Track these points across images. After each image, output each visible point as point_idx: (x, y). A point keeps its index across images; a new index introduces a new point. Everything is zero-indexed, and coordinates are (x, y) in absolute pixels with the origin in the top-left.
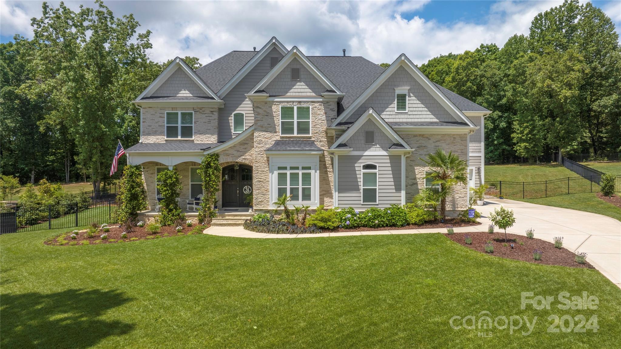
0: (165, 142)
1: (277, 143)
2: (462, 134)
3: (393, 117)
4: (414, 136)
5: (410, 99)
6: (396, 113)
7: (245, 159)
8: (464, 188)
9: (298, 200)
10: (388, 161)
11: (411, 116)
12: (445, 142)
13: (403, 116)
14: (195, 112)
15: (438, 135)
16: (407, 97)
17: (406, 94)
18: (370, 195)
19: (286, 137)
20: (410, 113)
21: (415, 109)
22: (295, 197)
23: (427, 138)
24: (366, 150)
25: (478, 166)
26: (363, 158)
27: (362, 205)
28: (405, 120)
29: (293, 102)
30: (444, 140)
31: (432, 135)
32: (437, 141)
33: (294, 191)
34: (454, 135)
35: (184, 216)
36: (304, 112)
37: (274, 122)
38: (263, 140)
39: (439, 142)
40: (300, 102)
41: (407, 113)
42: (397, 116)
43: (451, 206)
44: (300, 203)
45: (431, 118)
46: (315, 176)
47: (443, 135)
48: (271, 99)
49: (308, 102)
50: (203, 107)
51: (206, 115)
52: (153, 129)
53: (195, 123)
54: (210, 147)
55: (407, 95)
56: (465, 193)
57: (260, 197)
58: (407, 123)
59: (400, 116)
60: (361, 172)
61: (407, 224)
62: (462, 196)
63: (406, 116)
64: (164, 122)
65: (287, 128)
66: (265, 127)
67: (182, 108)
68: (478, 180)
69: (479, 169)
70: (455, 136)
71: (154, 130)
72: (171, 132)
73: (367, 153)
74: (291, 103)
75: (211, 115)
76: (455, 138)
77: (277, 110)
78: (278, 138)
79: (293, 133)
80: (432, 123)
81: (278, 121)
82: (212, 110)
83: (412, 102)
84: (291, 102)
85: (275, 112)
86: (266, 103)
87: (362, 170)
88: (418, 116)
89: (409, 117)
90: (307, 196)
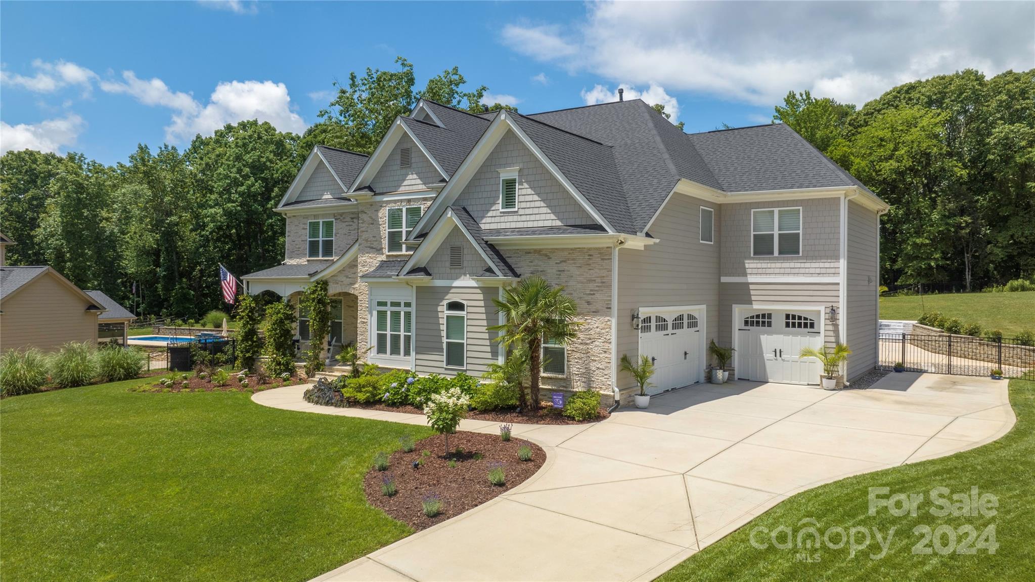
0: (306, 263)
1: (383, 264)
2: (603, 248)
3: (497, 219)
4: (526, 253)
5: (520, 187)
6: (501, 212)
7: (351, 288)
8: (605, 352)
9: (399, 354)
10: (481, 297)
11: (524, 218)
12: (575, 263)
13: (510, 218)
14: (336, 220)
15: (563, 250)
16: (517, 184)
17: (515, 180)
18: (456, 353)
19: (392, 255)
20: (521, 212)
21: (528, 205)
23: (546, 255)
24: (457, 278)
25: (830, 304)
26: (453, 290)
27: (446, 369)
28: (513, 225)
29: (401, 201)
30: (574, 259)
31: (554, 250)
32: (561, 262)
34: (590, 249)
35: (294, 367)
36: (414, 216)
37: (380, 234)
38: (368, 260)
39: (564, 264)
40: (409, 201)
41: (517, 212)
42: (502, 219)
43: (583, 384)
44: (400, 361)
45: (551, 219)
46: (414, 318)
47: (572, 249)
48: (378, 198)
49: (418, 199)
50: (343, 213)
51: (347, 223)
52: (297, 245)
53: (336, 236)
54: (317, 272)
55: (517, 181)
56: (607, 360)
57: (364, 346)
58: (513, 230)
59: (506, 219)
60: (444, 313)
62: (601, 367)
63: (515, 218)
64: (306, 236)
65: (394, 242)
66: (370, 241)
67: (323, 216)
68: (832, 333)
69: (833, 311)
70: (591, 252)
71: (297, 247)
72: (313, 249)
73: (456, 283)
74: (399, 204)
75: (351, 223)
76: (591, 255)
77: (384, 214)
78: (384, 258)
79: (401, 250)
80: (551, 229)
81: (385, 231)
82: (353, 216)
83: (523, 192)
84: (398, 201)
85: (381, 218)
86: (371, 205)
87: (446, 312)
88: (533, 218)
89: (519, 218)
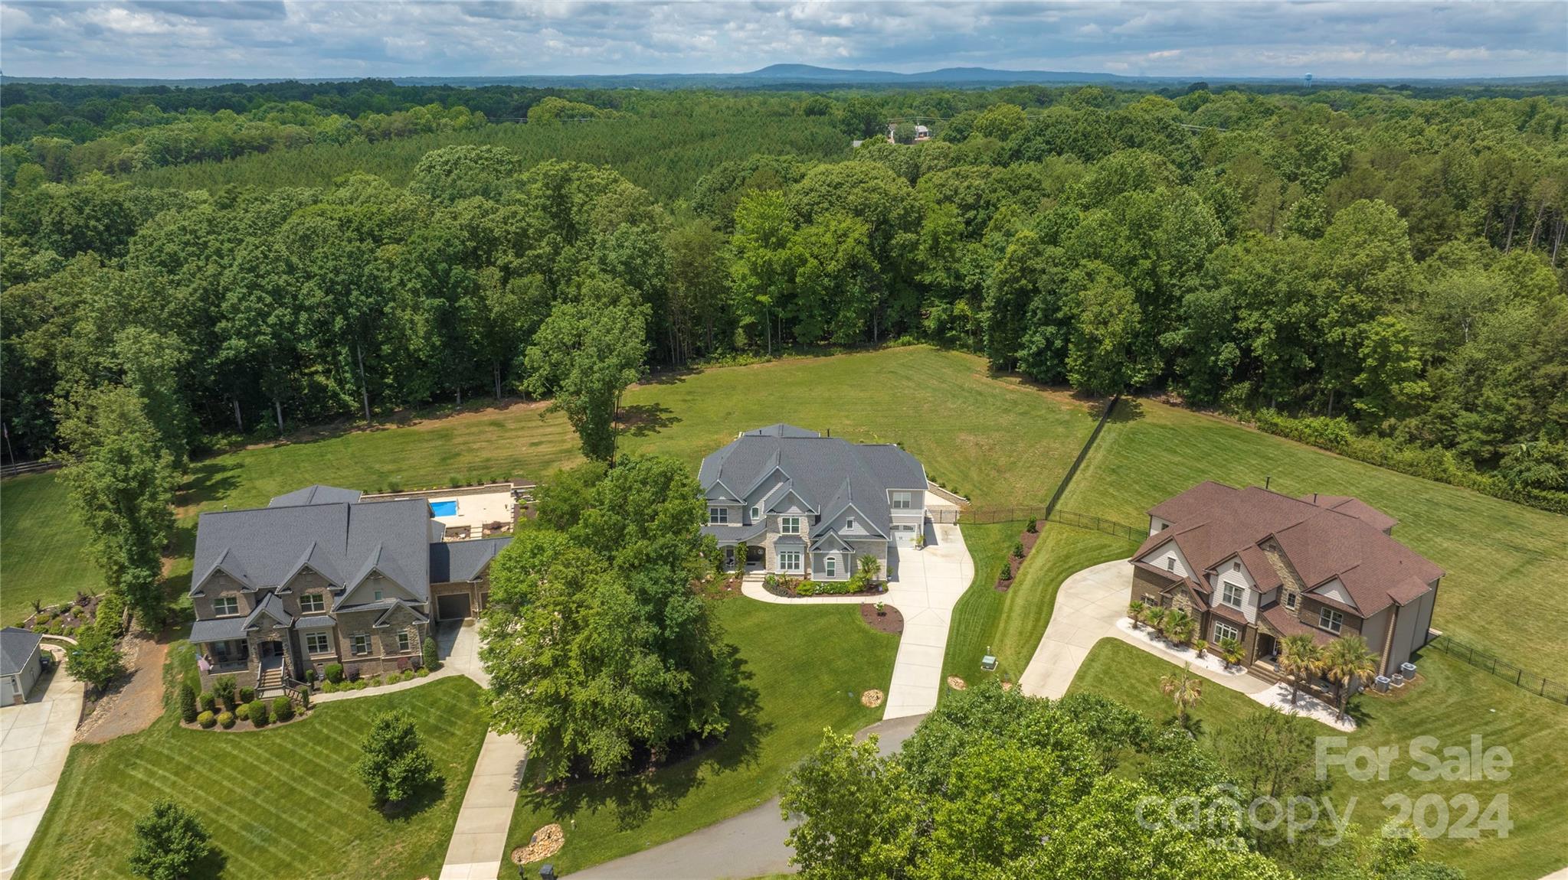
0: (710, 526)
1: (780, 537)
3: (845, 532)
4: (855, 543)
6: (847, 530)
7: (762, 545)
9: (792, 569)
10: (841, 556)
11: (855, 532)
13: (850, 532)
14: (729, 508)
18: (831, 573)
19: (786, 535)
22: (790, 567)
26: (828, 554)
27: (826, 579)
28: (851, 534)
29: (789, 516)
33: (790, 557)
36: (796, 521)
37: (779, 527)
38: (773, 536)
40: (793, 516)
42: (847, 532)
44: (793, 571)
45: (865, 533)
46: (802, 557)
48: (777, 514)
49: (798, 516)
50: (733, 506)
51: (736, 510)
53: (729, 515)
54: (742, 539)
58: (852, 536)
60: (826, 561)
61: (847, 593)
65: (786, 529)
66: (773, 529)
67: (721, 506)
69: (920, 525)
72: (714, 520)
73: (830, 552)
75: (738, 510)
77: (780, 520)
78: (781, 535)
79: (789, 533)
81: (781, 526)
82: (739, 508)
86: (774, 517)
89: (853, 532)
90: (797, 566)
